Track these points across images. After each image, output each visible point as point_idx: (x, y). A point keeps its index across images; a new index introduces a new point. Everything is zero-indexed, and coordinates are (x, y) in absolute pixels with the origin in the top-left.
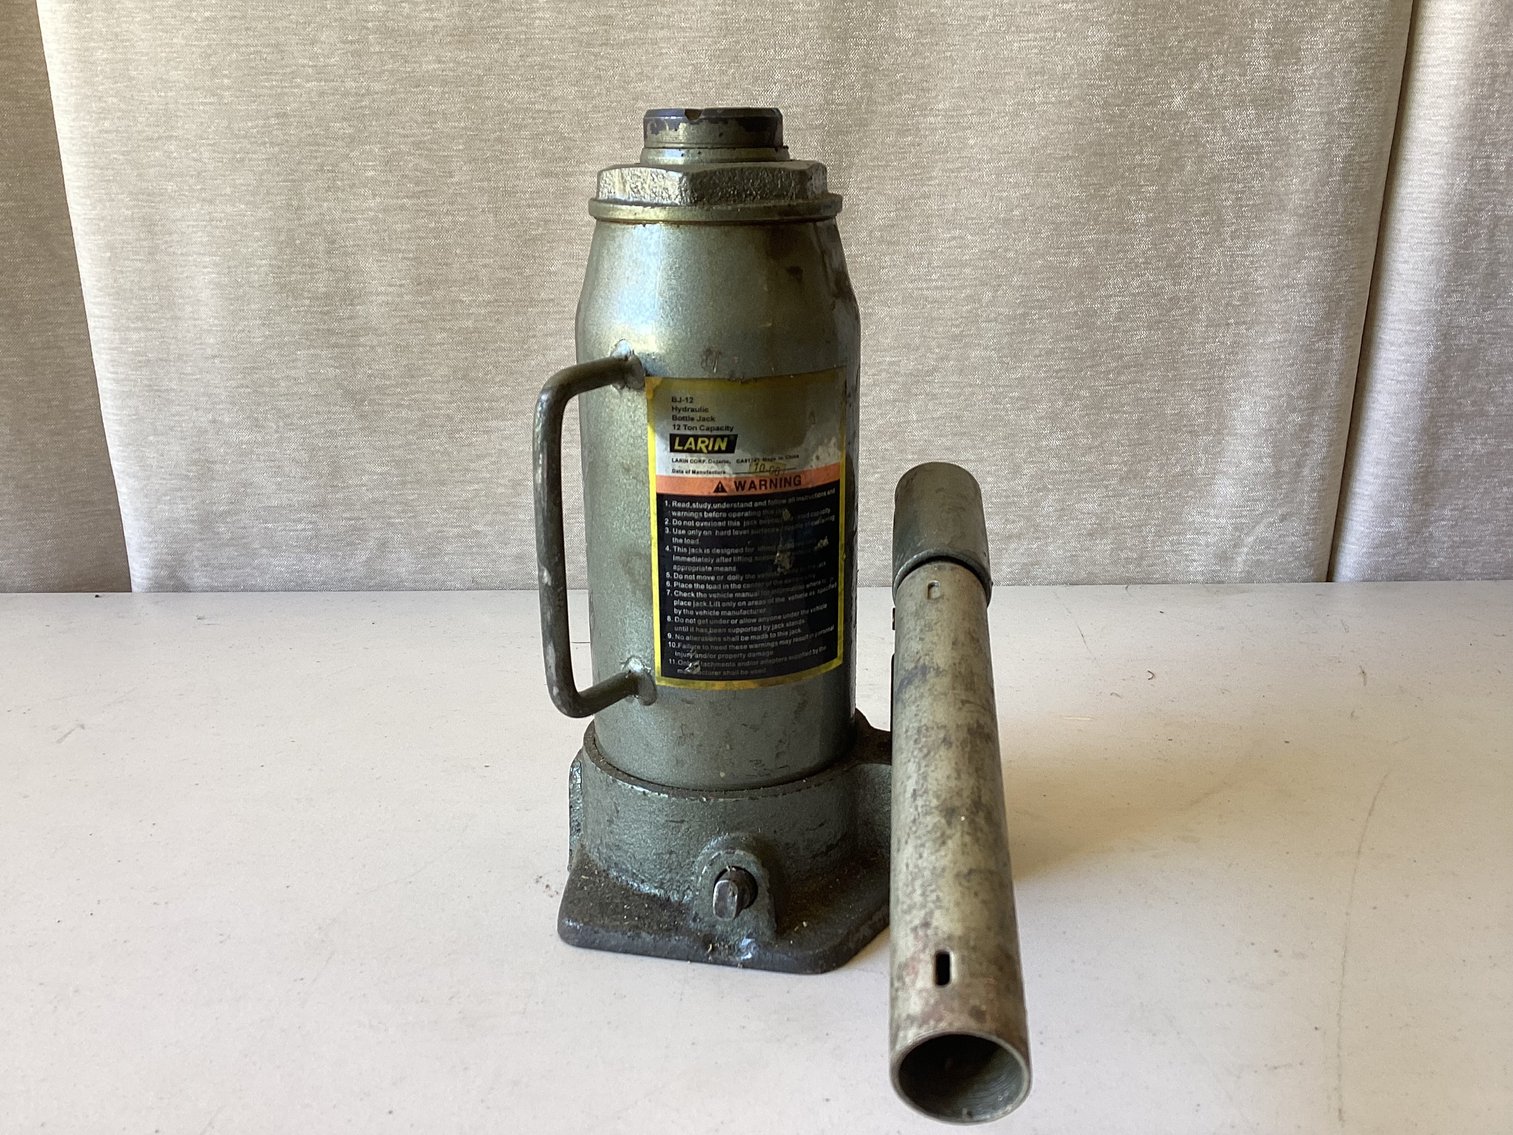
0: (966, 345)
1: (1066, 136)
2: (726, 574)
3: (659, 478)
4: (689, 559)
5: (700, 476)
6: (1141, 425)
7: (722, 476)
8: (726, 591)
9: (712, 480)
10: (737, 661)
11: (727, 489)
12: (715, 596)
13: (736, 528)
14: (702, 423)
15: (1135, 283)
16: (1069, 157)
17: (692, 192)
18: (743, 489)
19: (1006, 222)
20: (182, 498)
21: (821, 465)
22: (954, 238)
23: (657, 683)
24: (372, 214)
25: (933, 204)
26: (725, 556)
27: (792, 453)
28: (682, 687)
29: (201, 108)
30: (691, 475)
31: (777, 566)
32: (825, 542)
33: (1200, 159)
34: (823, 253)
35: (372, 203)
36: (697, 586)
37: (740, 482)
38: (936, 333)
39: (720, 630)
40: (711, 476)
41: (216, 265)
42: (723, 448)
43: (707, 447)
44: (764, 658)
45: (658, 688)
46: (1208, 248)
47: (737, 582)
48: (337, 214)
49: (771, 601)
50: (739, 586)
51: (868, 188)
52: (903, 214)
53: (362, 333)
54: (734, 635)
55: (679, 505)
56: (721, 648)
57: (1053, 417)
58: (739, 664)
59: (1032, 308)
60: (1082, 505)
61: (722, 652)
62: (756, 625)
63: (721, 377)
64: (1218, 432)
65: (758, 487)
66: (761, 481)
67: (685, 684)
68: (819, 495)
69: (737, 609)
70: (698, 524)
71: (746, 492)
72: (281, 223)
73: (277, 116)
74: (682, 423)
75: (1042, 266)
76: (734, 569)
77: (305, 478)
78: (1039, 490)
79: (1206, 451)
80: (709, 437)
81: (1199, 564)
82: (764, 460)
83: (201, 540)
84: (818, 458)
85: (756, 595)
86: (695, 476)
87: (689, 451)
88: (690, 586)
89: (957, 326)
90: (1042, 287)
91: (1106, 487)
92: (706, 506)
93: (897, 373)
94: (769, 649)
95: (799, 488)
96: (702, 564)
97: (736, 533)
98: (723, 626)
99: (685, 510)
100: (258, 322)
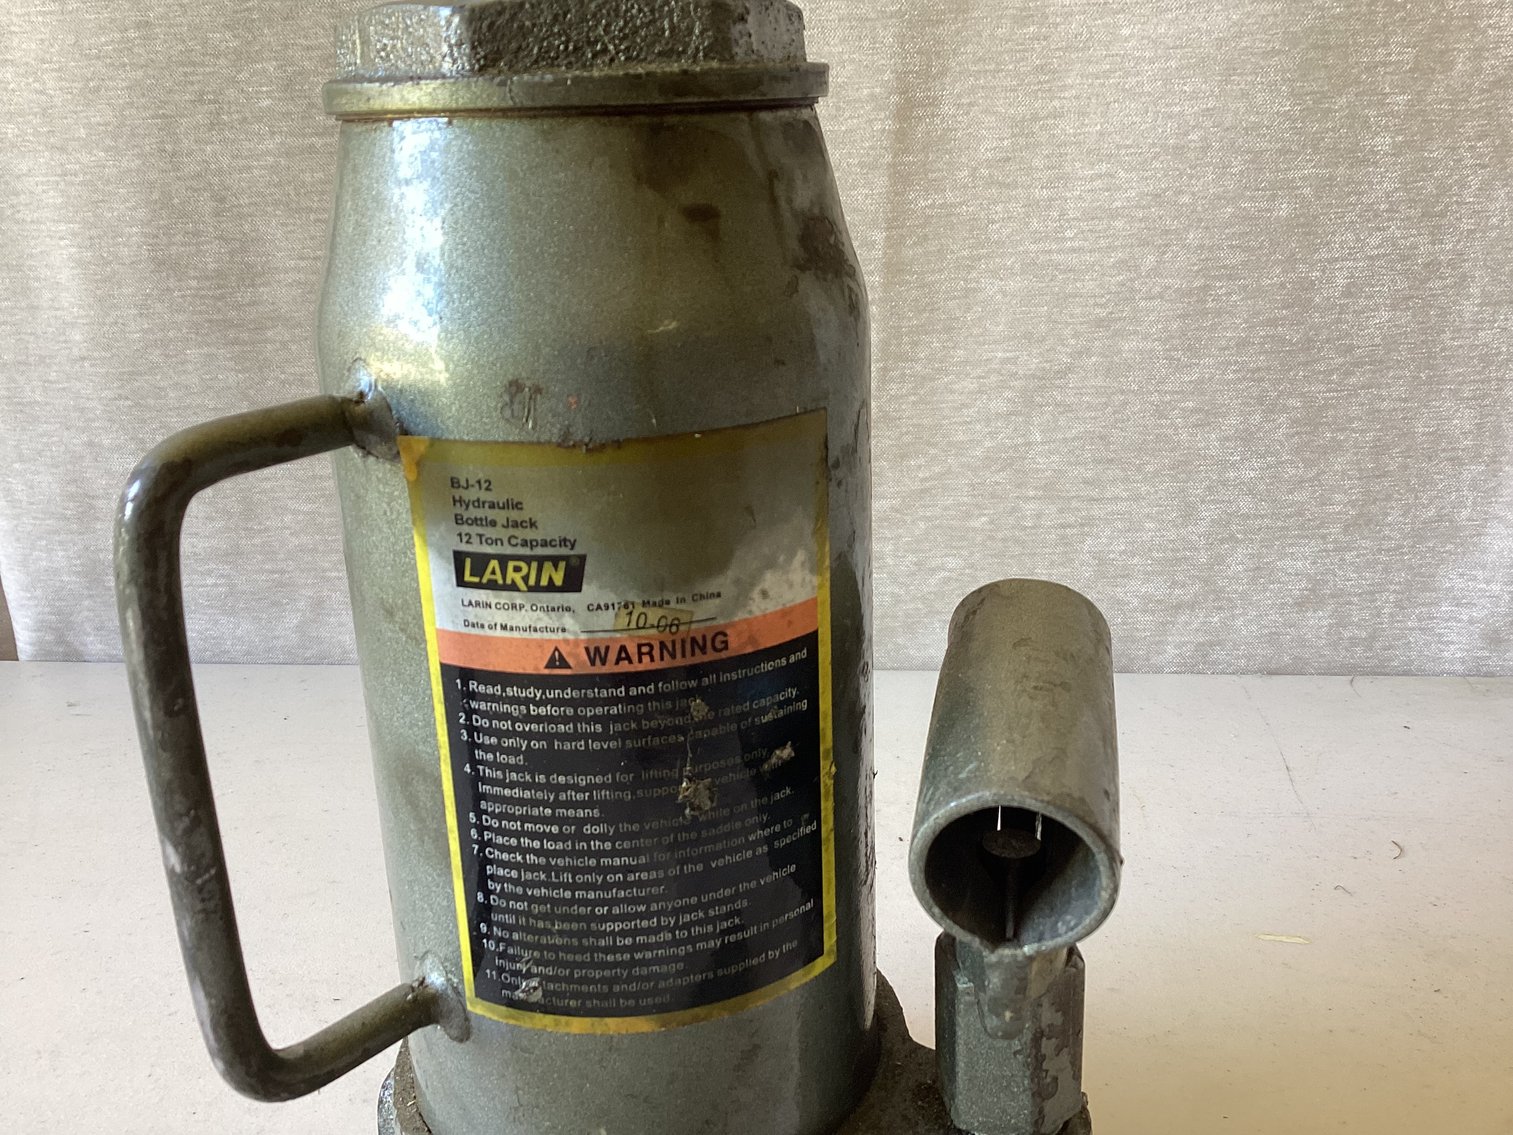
0: (1116, 333)
1: (1271, 20)
2: (581, 822)
3: (442, 634)
4: (507, 792)
5: (516, 634)
6: (1379, 450)
7: (560, 636)
8: (581, 854)
9: (540, 644)
10: (611, 982)
11: (571, 662)
12: (560, 862)
13: (595, 737)
14: (511, 531)
15: (1374, 241)
16: (1275, 52)
17: (473, 48)
18: (604, 662)
19: (1179, 151)
20: (61, 543)
21: (771, 607)
22: (1100, 176)
23: (469, 1007)
24: (271, 159)
25: (1067, 127)
26: (577, 788)
27: (705, 589)
28: (512, 1022)
29: (40, 19)
30: (499, 633)
31: (683, 807)
32: (786, 752)
33: (1478, 53)
34: (773, 176)
35: (270, 145)
36: (525, 842)
37: (597, 649)
38: (1072, 316)
39: (575, 926)
40: (537, 636)
41: (74, 235)
42: (558, 580)
43: (526, 579)
44: (665, 977)
45: (473, 1019)
46: (1486, 188)
47: (602, 838)
48: (225, 161)
49: (674, 871)
50: (608, 845)
51: (971, 104)
52: (1022, 141)
53: (269, 324)
54: (604, 934)
55: (482, 688)
56: (578, 958)
57: (1246, 437)
58: (617, 988)
59: (1219, 278)
60: (1288, 562)
61: (581, 965)
62: (647, 915)
63: (544, 438)
64: (1494, 459)
65: (635, 658)
66: (640, 646)
67: (517, 1019)
68: (768, 666)
69: (606, 886)
70: (519, 727)
71: (609, 668)
72: (153, 176)
73: (138, 26)
74: (475, 530)
75: (1232, 215)
76: (596, 813)
77: (210, 519)
78: (1222, 541)
79: (1474, 487)
80: (528, 560)
81: (1456, 645)
82: (645, 604)
83: (91, 596)
84: (765, 594)
85: (643, 860)
86: (507, 634)
87: (492, 586)
88: (513, 842)
89: (1102, 306)
90: (1231, 247)
91: (1324, 537)
92: (531, 692)
93: (1014, 375)
94: (676, 959)
95: (724, 655)
96: (534, 803)
97: (596, 746)
98: (579, 918)
99: (493, 698)
100: (134, 311)
